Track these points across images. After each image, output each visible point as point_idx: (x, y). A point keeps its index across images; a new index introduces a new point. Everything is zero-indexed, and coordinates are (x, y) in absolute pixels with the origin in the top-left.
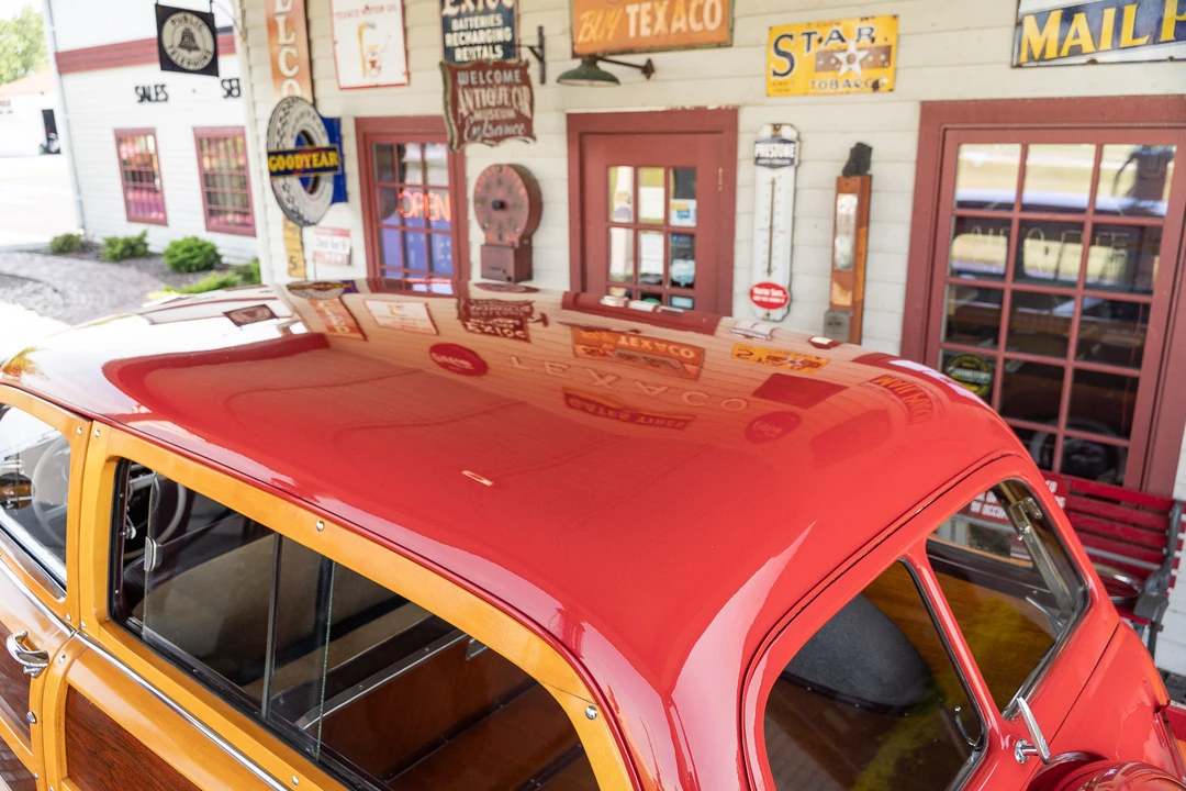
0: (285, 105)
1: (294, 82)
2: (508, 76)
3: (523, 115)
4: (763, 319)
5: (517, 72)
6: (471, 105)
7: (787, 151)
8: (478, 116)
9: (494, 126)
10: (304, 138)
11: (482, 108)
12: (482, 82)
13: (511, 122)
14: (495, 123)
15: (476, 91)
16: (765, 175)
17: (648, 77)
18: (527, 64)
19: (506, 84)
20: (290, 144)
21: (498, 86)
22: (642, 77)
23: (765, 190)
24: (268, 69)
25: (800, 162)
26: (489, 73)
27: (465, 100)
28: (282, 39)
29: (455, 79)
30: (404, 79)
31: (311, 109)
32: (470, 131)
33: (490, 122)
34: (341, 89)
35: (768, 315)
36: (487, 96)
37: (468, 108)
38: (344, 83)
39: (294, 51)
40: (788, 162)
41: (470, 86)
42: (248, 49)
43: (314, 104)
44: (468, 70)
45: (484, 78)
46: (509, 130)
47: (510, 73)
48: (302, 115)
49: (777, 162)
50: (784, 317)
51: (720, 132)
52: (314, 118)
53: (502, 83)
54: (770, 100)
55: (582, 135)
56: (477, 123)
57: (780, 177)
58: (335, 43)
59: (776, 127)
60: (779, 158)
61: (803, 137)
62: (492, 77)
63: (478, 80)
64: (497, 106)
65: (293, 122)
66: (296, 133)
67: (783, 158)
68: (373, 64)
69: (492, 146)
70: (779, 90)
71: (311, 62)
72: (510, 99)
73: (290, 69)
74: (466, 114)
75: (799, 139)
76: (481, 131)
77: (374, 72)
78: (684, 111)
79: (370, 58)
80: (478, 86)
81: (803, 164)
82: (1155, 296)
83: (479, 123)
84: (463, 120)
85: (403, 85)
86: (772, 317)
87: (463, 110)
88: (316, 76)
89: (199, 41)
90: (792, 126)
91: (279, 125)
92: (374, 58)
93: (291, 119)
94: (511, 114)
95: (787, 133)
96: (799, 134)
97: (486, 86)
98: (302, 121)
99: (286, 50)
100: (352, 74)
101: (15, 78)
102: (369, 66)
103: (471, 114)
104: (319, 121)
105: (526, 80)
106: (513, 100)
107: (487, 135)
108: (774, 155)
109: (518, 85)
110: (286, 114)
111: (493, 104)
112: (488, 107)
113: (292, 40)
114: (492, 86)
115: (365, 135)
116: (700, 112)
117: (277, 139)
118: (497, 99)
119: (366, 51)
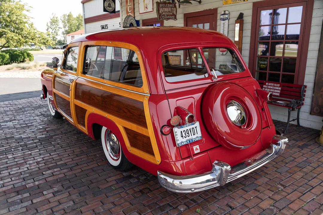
0: (128, 17)
1: (130, 13)
2: (171, 6)
3: (174, 14)
4: (222, 55)
5: (173, 5)
6: (162, 11)
7: (227, 16)
8: (164, 13)
9: (167, 16)
10: (131, 25)
11: (165, 12)
12: (165, 6)
13: (171, 15)
14: (168, 15)
15: (164, 8)
16: (222, 22)
17: (200, 4)
18: (176, 3)
19: (171, 7)
20: (128, 26)
21: (169, 7)
22: (199, 4)
23: (222, 25)
24: (126, 11)
25: (229, 19)
26: (167, 4)
27: (161, 10)
28: (129, 4)
29: (159, 5)
30: (152, 10)
31: (133, 18)
32: (162, 16)
33: (166, 15)
34: (140, 14)
35: (223, 53)
36: (166, 10)
37: (162, 12)
38: (140, 12)
39: (131, 6)
40: (227, 19)
41: (162, 7)
42: (122, 7)
43: (134, 18)
44: (162, 4)
45: (166, 6)
46: (171, 17)
47: (172, 5)
48: (131, 19)
49: (225, 19)
50: (226, 54)
51: (214, 14)
52: (134, 20)
53: (170, 7)
54: (224, 6)
55: (187, 18)
56: (163, 15)
57: (225, 22)
58: (139, 4)
59: (225, 11)
60: (225, 18)
61: (230, 13)
62: (167, 5)
63: (164, 6)
64: (168, 12)
65: (129, 21)
66: (130, 23)
67: (226, 18)
68: (146, 7)
69: (167, 20)
70: (225, 3)
71: (134, 8)
72: (171, 10)
73: (130, 11)
74: (161, 13)
75: (229, 13)
76: (164, 17)
77: (146, 9)
78: (207, 10)
79: (146, 6)
80: (164, 7)
81: (230, 19)
82: (299, 40)
83: (164, 15)
84: (160, 14)
85: (152, 11)
86: (223, 54)
87: (160, 12)
88: (135, 11)
89: (112, 6)
90: (228, 11)
91: (126, 21)
92: (147, 6)
93: (129, 20)
94: (171, 14)
95: (227, 12)
96: (229, 12)
97: (166, 7)
98: (131, 21)
99: (129, 6)
100: (142, 10)
101: (76, 31)
102: (145, 8)
103: (162, 13)
104: (135, 21)
105: (175, 7)
106: (172, 11)
107: (166, 18)
108: (224, 17)
109: (173, 7)
110: (128, 19)
111: (167, 11)
112: (166, 12)
113: (130, 4)
114: (167, 7)
115: (144, 23)
116: (210, 10)
117: (126, 24)
118: (168, 10)
119: (145, 5)
